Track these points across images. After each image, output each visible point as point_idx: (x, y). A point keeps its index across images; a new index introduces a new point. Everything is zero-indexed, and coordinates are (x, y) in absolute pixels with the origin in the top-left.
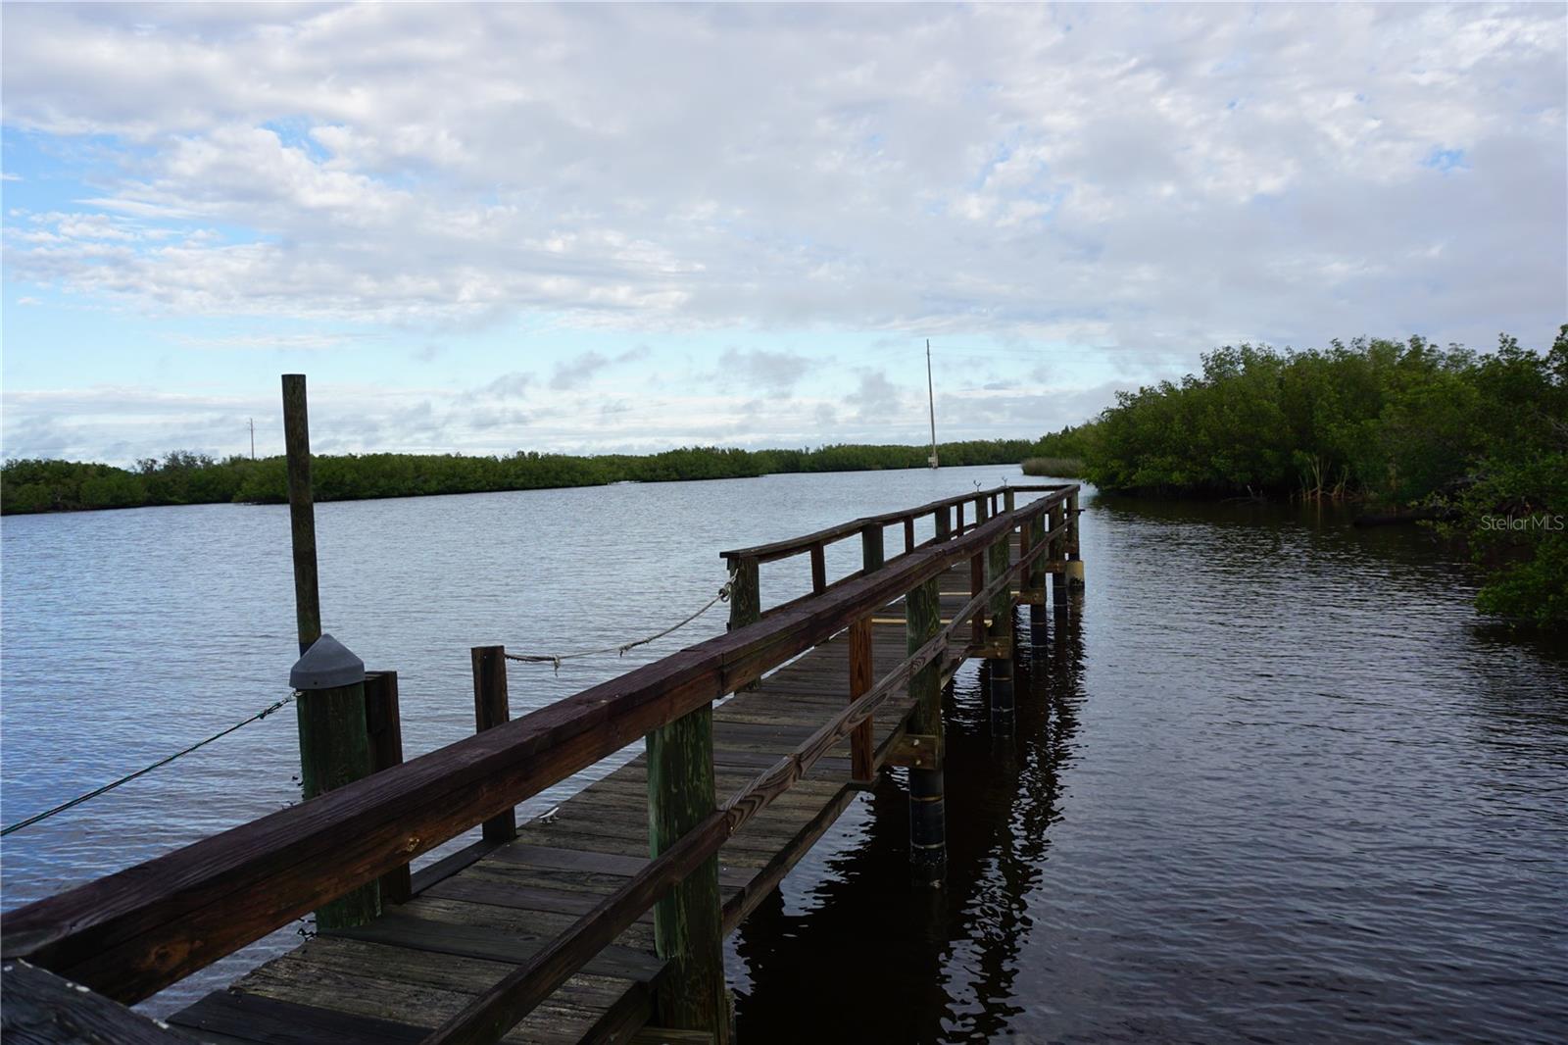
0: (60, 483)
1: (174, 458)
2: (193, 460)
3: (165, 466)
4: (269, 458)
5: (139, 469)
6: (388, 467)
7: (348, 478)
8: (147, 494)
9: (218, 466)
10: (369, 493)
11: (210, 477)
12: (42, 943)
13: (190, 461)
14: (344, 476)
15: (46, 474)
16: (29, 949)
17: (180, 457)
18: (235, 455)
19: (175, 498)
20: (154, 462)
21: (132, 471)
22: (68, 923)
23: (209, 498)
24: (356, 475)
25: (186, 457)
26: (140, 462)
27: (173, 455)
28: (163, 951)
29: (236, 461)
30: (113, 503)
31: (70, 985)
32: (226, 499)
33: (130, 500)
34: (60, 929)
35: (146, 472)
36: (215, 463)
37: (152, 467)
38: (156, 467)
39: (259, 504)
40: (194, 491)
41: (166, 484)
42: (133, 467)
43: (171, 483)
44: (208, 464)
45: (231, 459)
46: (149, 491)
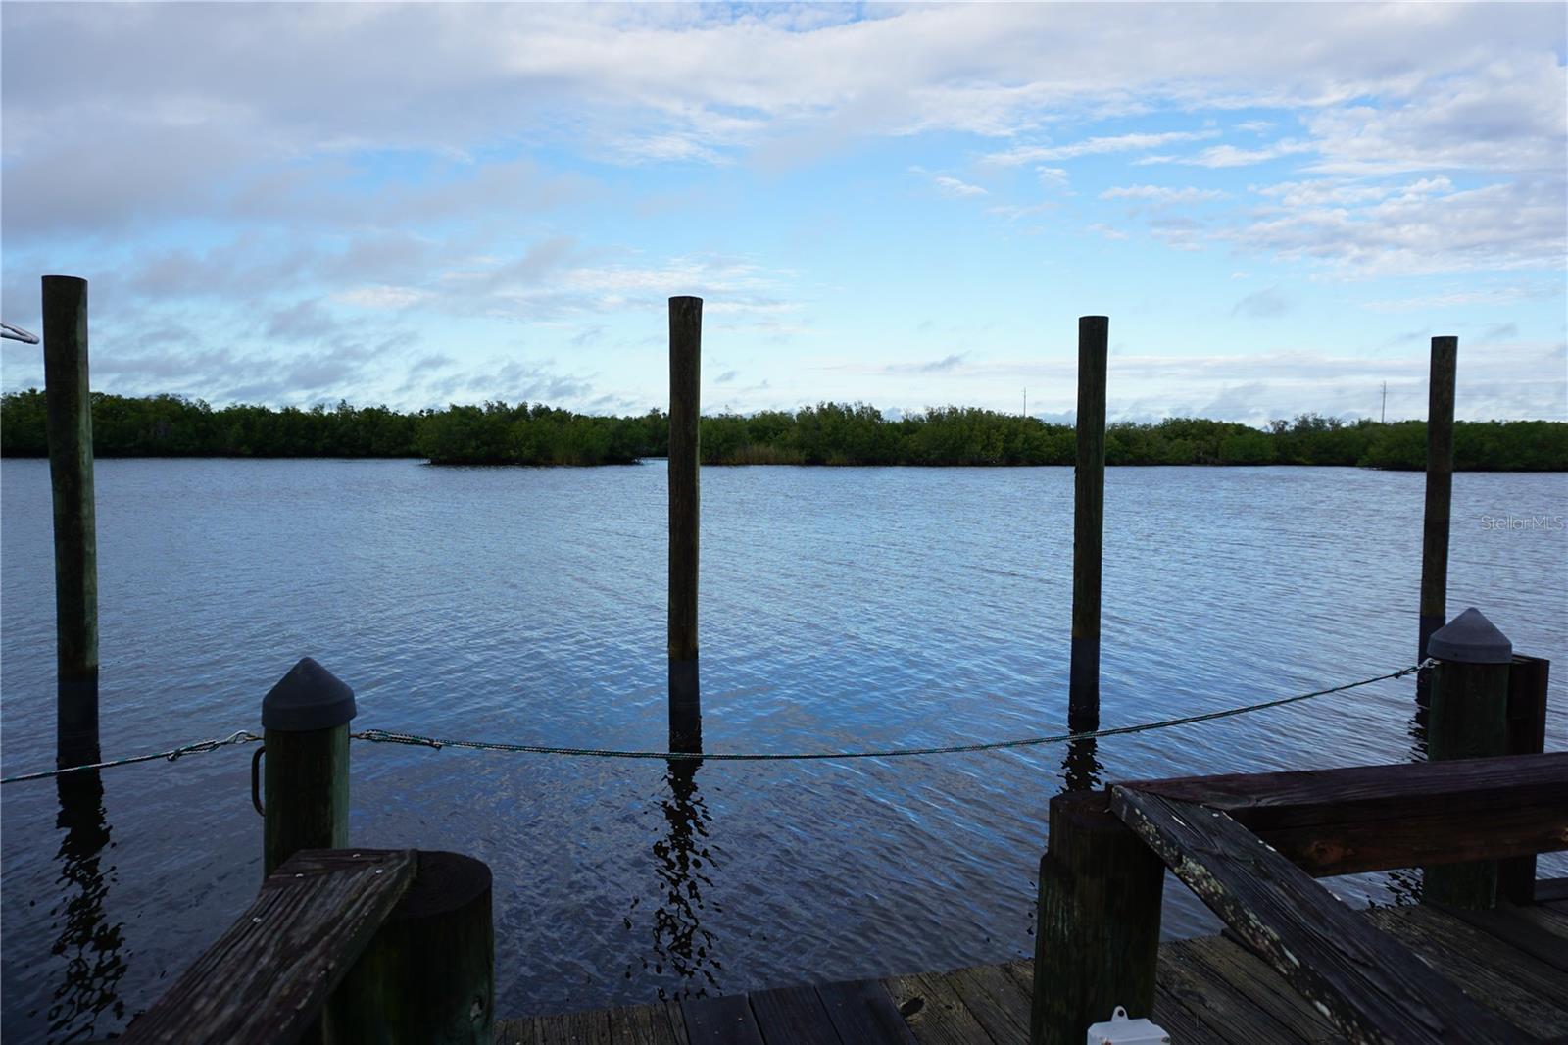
0: (1204, 439)
1: (1305, 421)
2: (1323, 422)
3: (1296, 428)
4: (1400, 423)
5: (1271, 430)
6: (1539, 437)
7: (1488, 447)
8: (1276, 453)
9: (1346, 429)
10: (1511, 464)
11: (1336, 440)
12: (1238, 805)
13: (1319, 423)
14: (1482, 444)
15: (1193, 431)
16: (1229, 806)
17: (1310, 420)
18: (1364, 418)
19: (1301, 459)
20: (1286, 423)
21: (1265, 431)
22: (1255, 797)
23: (1334, 461)
24: (1497, 444)
25: (1316, 419)
26: (1273, 423)
27: (1304, 417)
28: (1321, 846)
29: (1365, 425)
30: (1246, 460)
31: (1261, 842)
32: (1350, 462)
33: (1261, 457)
34: (1250, 800)
35: (1277, 433)
36: (1344, 426)
37: (1283, 427)
38: (1287, 428)
39: (1383, 469)
40: (1320, 453)
41: (1295, 445)
42: (1266, 427)
43: (1299, 444)
44: (1336, 426)
45: (1360, 422)
46: (1279, 451)
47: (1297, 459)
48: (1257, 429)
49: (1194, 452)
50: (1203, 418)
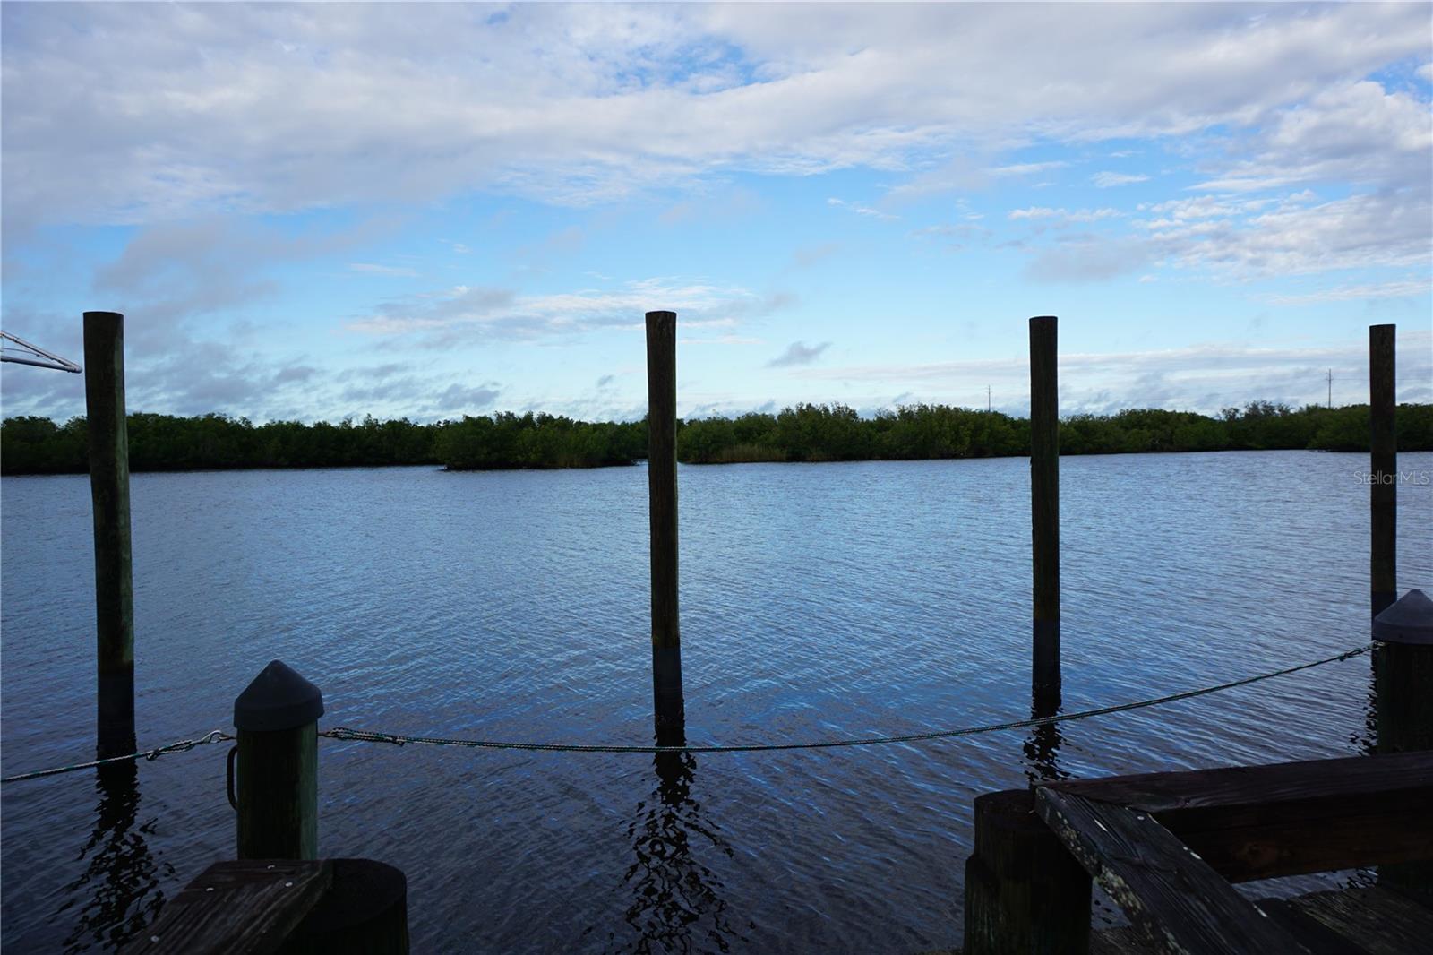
0: (1159, 428)
1: (1255, 407)
2: (1272, 408)
3: (1246, 415)
4: (1347, 408)
5: (1223, 417)
8: (1228, 439)
9: (1295, 415)
11: (1287, 424)
12: (1164, 807)
13: (1269, 409)
15: (1149, 421)
16: (1155, 808)
17: (1260, 407)
18: (1311, 404)
19: (1253, 444)
20: (1236, 410)
21: (1217, 419)
22: (1183, 798)
23: (1285, 445)
25: (1265, 406)
26: (1224, 411)
27: (1254, 405)
28: (1255, 848)
29: (1312, 411)
30: (1200, 447)
31: (1186, 849)
32: (1300, 445)
33: (1214, 444)
34: (1177, 801)
35: (1229, 420)
36: (1292, 411)
37: (1234, 415)
38: (1238, 416)
39: (1333, 451)
40: (1271, 438)
41: (1246, 431)
42: (1218, 415)
43: (1251, 430)
44: (1285, 412)
45: (1308, 408)
46: (1231, 437)
47: (1250, 444)
48: (1210, 417)
49: (1150, 440)
50: (1157, 409)
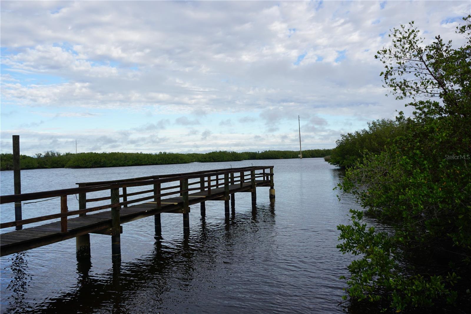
0: (9, 161)
1: (48, 154)
2: (54, 154)
3: (45, 156)
4: (79, 154)
5: (36, 157)
6: (116, 157)
7: (103, 160)
8: (38, 165)
9: (62, 156)
10: (109, 165)
11: (59, 159)
13: (53, 154)
14: (101, 159)
15: (5, 158)
17: (50, 153)
18: (67, 152)
19: (47, 166)
20: (41, 154)
21: (34, 157)
23: (58, 166)
24: (105, 159)
25: (52, 153)
26: (36, 154)
27: (48, 152)
29: (68, 154)
30: (26, 168)
32: (63, 167)
33: (32, 167)
35: (38, 158)
36: (61, 155)
37: (40, 156)
38: (41, 156)
39: (73, 168)
40: (53, 164)
41: (44, 162)
43: (46, 161)
44: (59, 155)
45: (66, 154)
46: (39, 164)
47: (45, 166)
48: (31, 157)
49: (6, 166)
50: (9, 153)
